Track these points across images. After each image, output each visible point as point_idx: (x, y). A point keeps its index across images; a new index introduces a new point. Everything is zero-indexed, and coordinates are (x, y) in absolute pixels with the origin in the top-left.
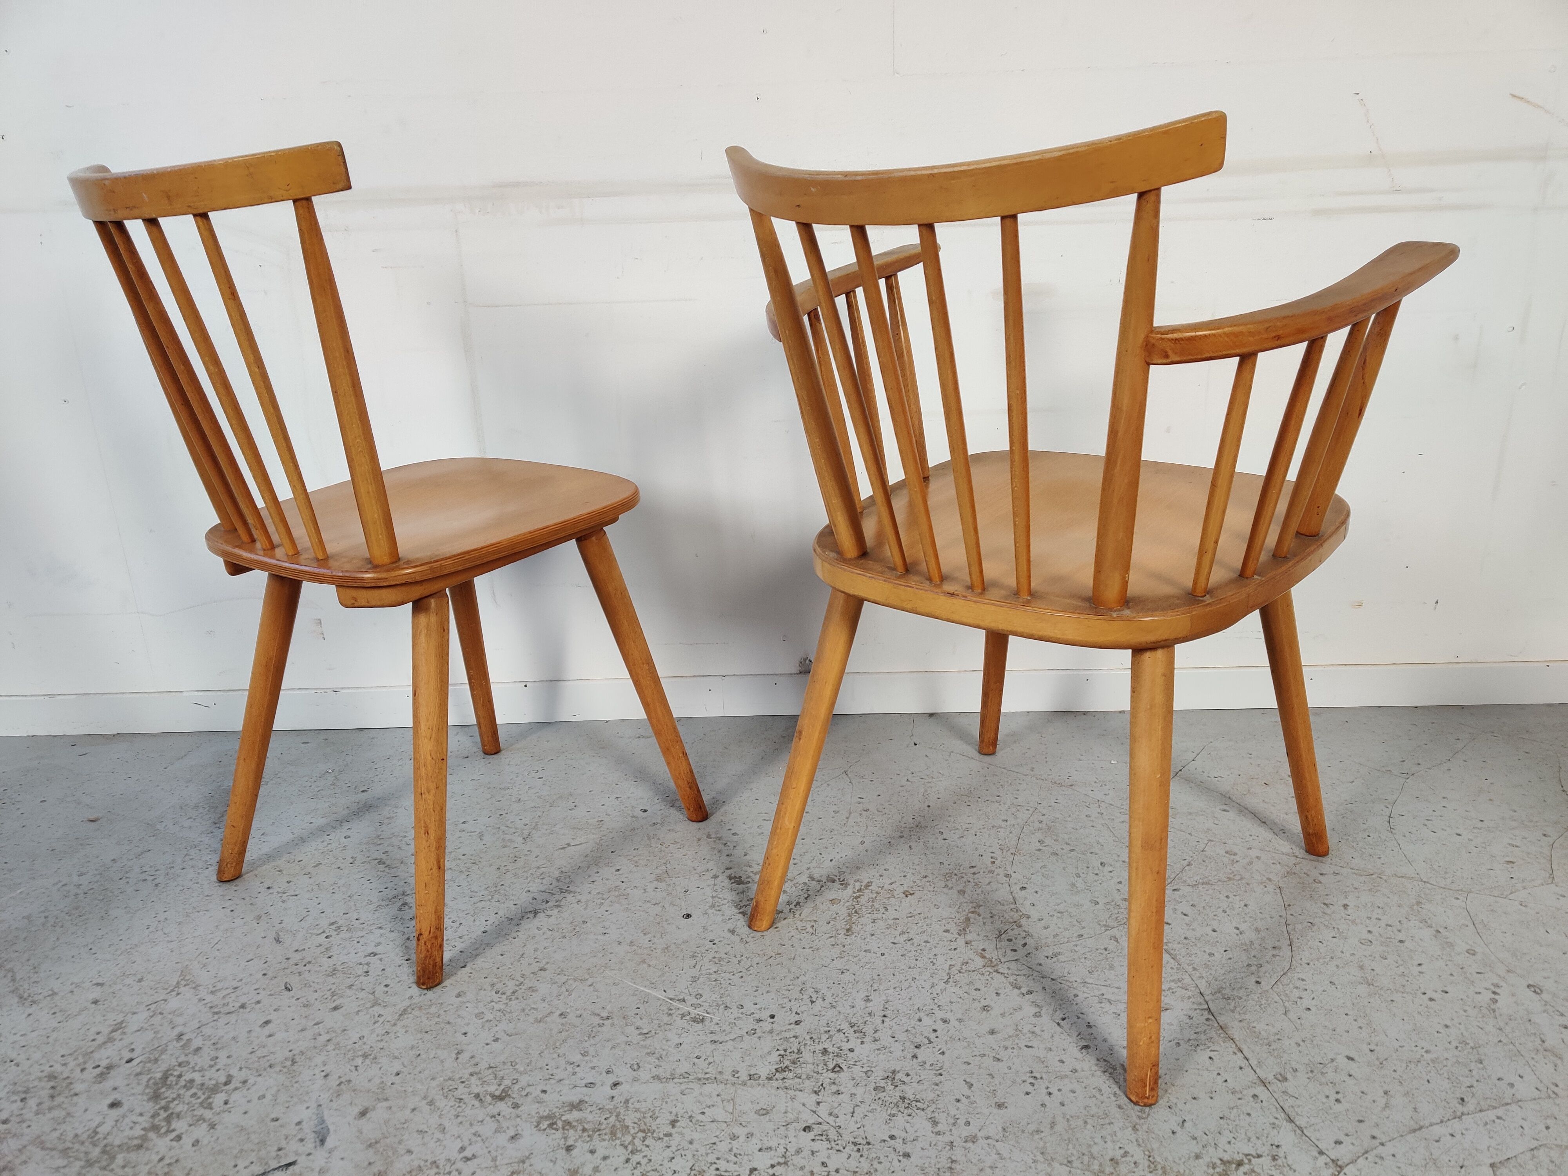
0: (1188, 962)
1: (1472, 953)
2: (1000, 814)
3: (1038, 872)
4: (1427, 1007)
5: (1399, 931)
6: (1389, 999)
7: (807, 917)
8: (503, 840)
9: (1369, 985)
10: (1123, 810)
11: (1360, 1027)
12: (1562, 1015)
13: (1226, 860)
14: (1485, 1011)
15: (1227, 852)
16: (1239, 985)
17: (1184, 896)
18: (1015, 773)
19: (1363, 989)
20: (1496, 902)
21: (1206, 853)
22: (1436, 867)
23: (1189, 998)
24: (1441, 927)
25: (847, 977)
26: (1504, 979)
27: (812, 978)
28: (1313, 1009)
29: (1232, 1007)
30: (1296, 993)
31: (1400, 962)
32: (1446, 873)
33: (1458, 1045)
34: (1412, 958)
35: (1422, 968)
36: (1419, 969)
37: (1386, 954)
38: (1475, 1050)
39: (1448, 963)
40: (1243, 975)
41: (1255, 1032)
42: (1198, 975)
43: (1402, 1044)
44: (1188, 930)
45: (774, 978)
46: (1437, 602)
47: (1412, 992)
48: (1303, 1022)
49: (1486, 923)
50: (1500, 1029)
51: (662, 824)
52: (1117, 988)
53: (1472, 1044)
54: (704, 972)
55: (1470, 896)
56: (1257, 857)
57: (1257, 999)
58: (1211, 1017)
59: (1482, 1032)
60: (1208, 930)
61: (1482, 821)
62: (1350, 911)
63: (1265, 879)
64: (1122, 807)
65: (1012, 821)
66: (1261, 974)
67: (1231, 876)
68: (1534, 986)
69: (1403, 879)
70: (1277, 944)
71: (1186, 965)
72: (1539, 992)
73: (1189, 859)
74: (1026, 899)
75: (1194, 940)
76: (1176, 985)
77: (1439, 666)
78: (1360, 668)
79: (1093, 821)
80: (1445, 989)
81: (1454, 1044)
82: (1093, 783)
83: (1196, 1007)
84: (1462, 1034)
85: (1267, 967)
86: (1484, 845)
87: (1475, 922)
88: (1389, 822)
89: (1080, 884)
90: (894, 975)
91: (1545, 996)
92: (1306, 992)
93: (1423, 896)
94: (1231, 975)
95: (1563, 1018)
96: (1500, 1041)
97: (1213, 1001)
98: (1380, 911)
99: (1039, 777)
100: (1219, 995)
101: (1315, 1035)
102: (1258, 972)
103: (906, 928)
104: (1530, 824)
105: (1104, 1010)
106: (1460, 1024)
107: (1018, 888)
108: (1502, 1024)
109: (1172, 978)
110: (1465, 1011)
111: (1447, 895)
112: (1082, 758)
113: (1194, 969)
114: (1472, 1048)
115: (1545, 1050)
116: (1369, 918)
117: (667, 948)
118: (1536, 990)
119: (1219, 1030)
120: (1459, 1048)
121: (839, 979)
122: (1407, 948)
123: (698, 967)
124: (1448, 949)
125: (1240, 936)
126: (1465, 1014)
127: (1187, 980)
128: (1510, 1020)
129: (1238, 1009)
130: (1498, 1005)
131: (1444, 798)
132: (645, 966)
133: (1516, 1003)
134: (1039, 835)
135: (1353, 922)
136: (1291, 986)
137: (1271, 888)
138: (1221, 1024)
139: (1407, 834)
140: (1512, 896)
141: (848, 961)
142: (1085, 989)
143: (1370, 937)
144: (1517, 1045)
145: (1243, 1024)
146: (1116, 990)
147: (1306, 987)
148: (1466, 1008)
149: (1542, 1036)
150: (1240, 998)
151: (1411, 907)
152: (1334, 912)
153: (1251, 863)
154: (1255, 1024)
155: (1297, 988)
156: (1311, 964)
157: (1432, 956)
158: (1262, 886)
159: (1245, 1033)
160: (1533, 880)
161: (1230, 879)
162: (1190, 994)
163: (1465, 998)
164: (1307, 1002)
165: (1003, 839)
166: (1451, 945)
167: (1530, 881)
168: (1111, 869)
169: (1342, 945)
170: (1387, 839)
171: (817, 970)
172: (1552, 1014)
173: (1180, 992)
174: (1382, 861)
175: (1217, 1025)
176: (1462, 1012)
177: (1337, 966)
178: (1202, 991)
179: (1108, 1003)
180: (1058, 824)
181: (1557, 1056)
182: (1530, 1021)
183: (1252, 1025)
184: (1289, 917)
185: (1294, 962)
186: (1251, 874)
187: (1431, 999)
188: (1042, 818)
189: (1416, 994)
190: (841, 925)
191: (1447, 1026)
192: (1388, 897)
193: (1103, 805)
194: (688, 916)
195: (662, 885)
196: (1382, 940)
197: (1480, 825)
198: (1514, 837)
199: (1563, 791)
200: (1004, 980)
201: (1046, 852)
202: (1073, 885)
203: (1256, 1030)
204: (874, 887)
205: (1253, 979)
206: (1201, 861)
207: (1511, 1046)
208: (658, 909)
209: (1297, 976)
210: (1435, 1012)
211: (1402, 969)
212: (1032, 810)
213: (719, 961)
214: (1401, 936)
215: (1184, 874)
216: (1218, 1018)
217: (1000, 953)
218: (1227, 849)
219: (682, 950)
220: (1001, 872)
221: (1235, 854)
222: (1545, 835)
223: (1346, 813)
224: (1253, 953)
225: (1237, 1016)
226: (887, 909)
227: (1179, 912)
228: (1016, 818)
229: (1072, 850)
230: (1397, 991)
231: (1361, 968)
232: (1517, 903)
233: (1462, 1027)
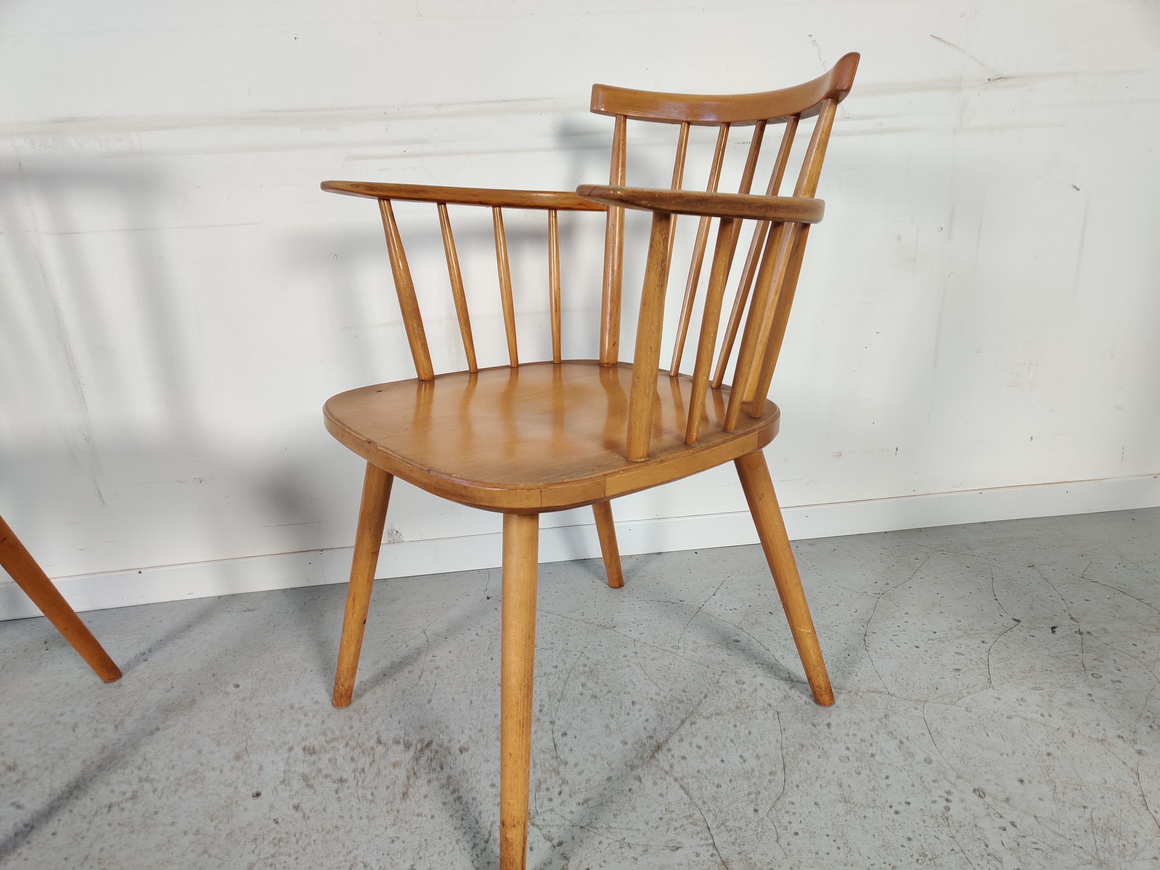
0: (699, 796)
1: (928, 761)
2: (552, 661)
3: (578, 716)
4: (893, 821)
5: (871, 745)
6: (862, 816)
7: (370, 783)
8: (96, 730)
9: (846, 803)
10: (654, 648)
11: (839, 848)
12: (1001, 817)
13: (735, 690)
14: (940, 820)
15: (737, 682)
16: (740, 815)
17: (699, 729)
18: (568, 619)
19: (841, 808)
20: (947, 709)
21: (720, 685)
22: (900, 680)
23: (698, 833)
24: (904, 737)
25: (398, 845)
26: (954, 785)
27: (365, 851)
28: (800, 833)
29: (732, 839)
30: (787, 818)
31: (872, 777)
32: (907, 684)
33: (919, 858)
34: (881, 771)
35: (890, 781)
36: (887, 782)
37: (860, 769)
38: (932, 862)
39: (910, 773)
40: (743, 804)
41: (751, 864)
42: (706, 808)
43: (873, 862)
44: (701, 763)
45: (328, 856)
46: (897, 449)
47: (881, 806)
48: (791, 848)
49: (939, 730)
50: (953, 837)
51: (251, 698)
52: (637, 830)
53: (930, 856)
54: (262, 857)
55: (927, 704)
56: (761, 685)
57: (754, 829)
58: (715, 852)
59: (938, 842)
60: (718, 761)
61: (935, 633)
62: (833, 729)
63: (766, 705)
64: (654, 645)
65: (561, 667)
66: (759, 801)
67: (739, 705)
68: (978, 790)
69: (874, 694)
70: (773, 769)
71: (697, 799)
72: (983, 796)
73: (705, 691)
74: (565, 745)
75: (705, 773)
76: (688, 822)
77: (901, 499)
78: (843, 505)
79: (628, 661)
80: (908, 800)
81: (916, 857)
82: (631, 623)
83: (703, 842)
84: (922, 845)
85: (764, 793)
86: (936, 655)
87: (931, 730)
88: (864, 640)
89: (613, 726)
90: (440, 838)
91: (988, 799)
92: (795, 816)
93: (890, 709)
94: (734, 805)
95: (1002, 820)
96: (953, 850)
97: (717, 834)
98: (856, 727)
99: (587, 621)
100: (723, 828)
101: (801, 860)
102: (756, 799)
103: (457, 786)
104: (971, 632)
105: (625, 855)
106: (920, 835)
107: (560, 735)
108: (954, 832)
109: (684, 815)
110: (924, 822)
111: (909, 706)
112: (624, 599)
113: (704, 802)
114: (930, 860)
115: (989, 855)
116: (847, 735)
117: (230, 835)
118: (980, 793)
119: (721, 865)
120: (920, 861)
121: (389, 850)
122: (877, 761)
123: (257, 852)
124: (910, 760)
125: (744, 764)
126: (924, 825)
127: (698, 815)
128: (960, 826)
129: (738, 841)
130: (951, 812)
131: (906, 613)
132: (206, 856)
133: (965, 809)
134: (583, 679)
135: (835, 740)
136: (783, 810)
137: (770, 714)
138: (723, 858)
139: (878, 651)
140: (959, 703)
141: (400, 827)
142: (609, 835)
143: (848, 753)
144: (966, 852)
145: (742, 856)
146: (636, 833)
147: (795, 811)
148: (925, 818)
149: (986, 840)
150: (740, 828)
151: (880, 720)
152: (819, 732)
153: (756, 690)
154: (752, 855)
155: (787, 812)
156: (800, 786)
157: (897, 767)
158: (763, 713)
159: (743, 866)
160: (975, 686)
161: (737, 708)
162: (698, 829)
163: (924, 807)
164: (795, 827)
165: (551, 685)
166: (912, 755)
167: (973, 687)
168: (640, 707)
169: (825, 765)
170: (863, 657)
171: (370, 842)
172: (993, 816)
173: (691, 828)
174: (858, 678)
175: (720, 860)
176: (922, 823)
177: (821, 786)
178: (709, 826)
179: (628, 847)
180: (599, 667)
181: (998, 860)
182: (976, 826)
183: (749, 856)
184: (784, 741)
185: (786, 786)
186: (755, 701)
187: (897, 812)
188: (586, 661)
189: (884, 808)
190: (399, 789)
191: (909, 839)
192: (863, 713)
193: (638, 644)
194: (258, 795)
195: (240, 764)
196: (858, 755)
197: (933, 636)
198: (959, 646)
199: (996, 599)
200: (538, 832)
201: (587, 695)
202: (607, 726)
203: (753, 861)
204: (434, 746)
205: (752, 807)
206: (715, 692)
207: (961, 854)
208: (231, 790)
209: (788, 800)
210: (900, 825)
211: (873, 783)
212: (578, 654)
213: (279, 842)
214: (872, 750)
215: (701, 706)
216: (721, 853)
217: (538, 804)
218: (737, 678)
219: (245, 834)
220: (547, 719)
221: (743, 683)
222: (983, 642)
223: (832, 635)
224: (754, 780)
225: (737, 849)
226: (442, 768)
227: (694, 746)
228: (565, 663)
229: (609, 692)
230: (869, 806)
231: (840, 785)
232: (963, 709)
233: (921, 838)
